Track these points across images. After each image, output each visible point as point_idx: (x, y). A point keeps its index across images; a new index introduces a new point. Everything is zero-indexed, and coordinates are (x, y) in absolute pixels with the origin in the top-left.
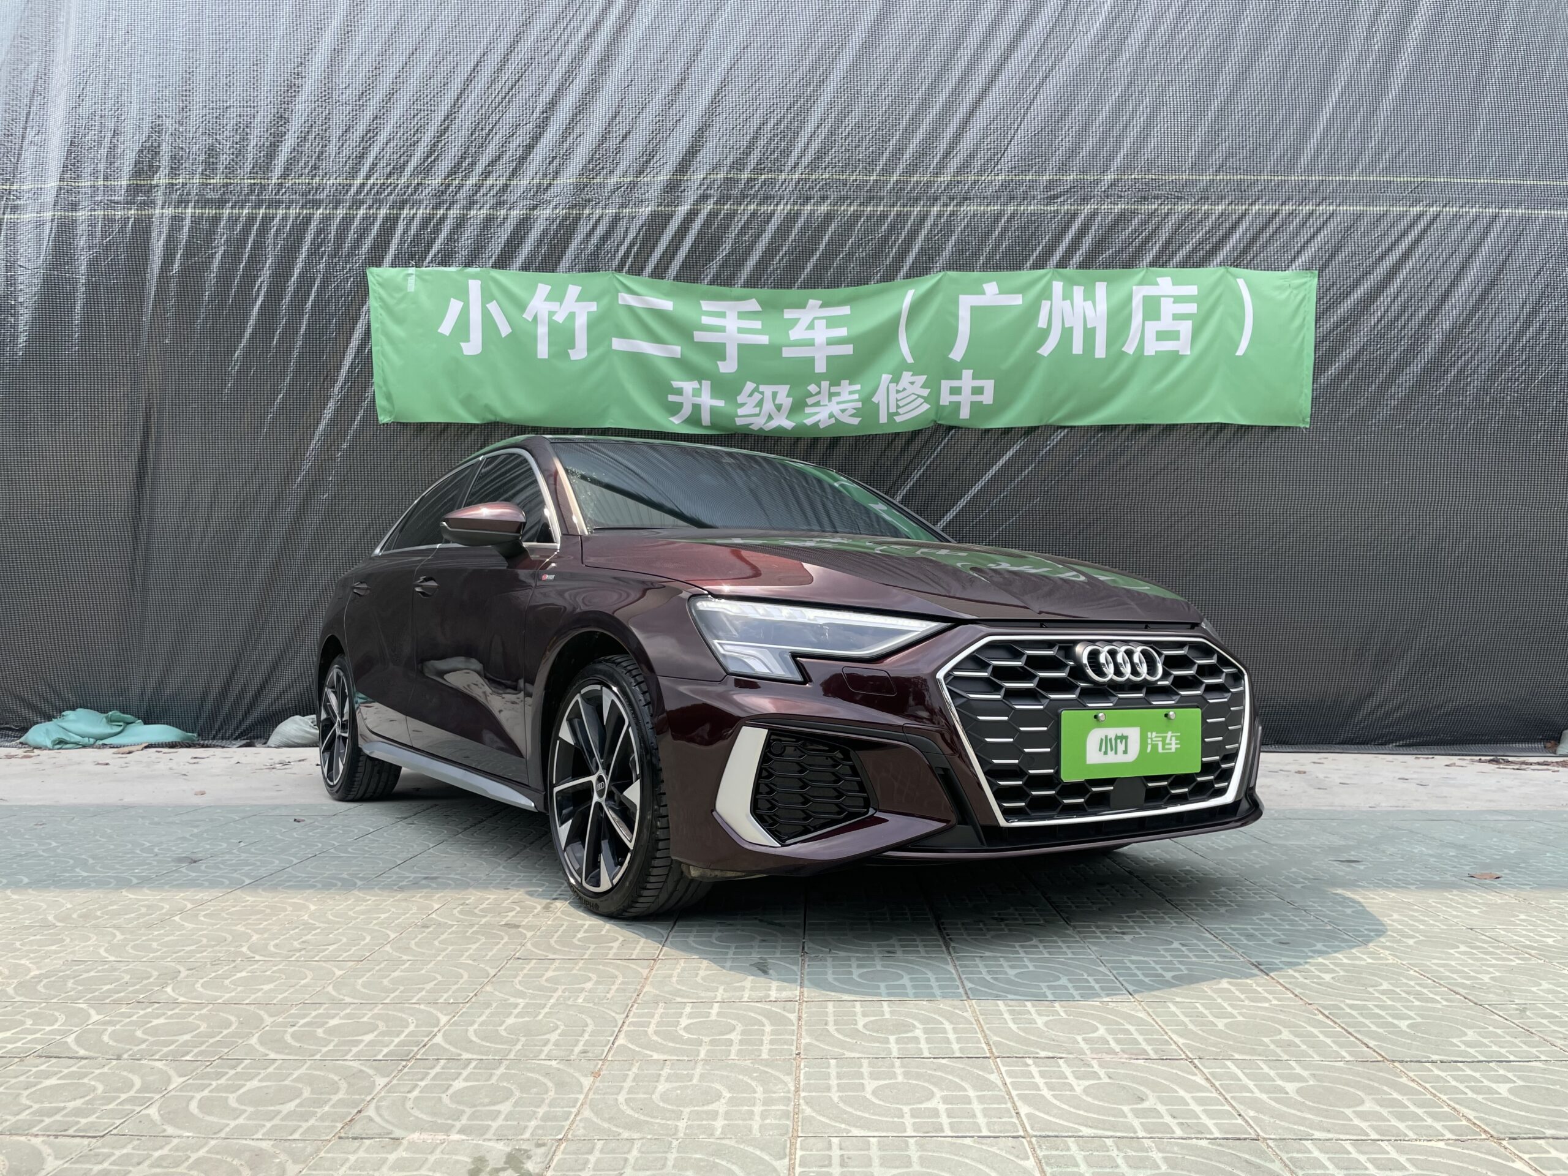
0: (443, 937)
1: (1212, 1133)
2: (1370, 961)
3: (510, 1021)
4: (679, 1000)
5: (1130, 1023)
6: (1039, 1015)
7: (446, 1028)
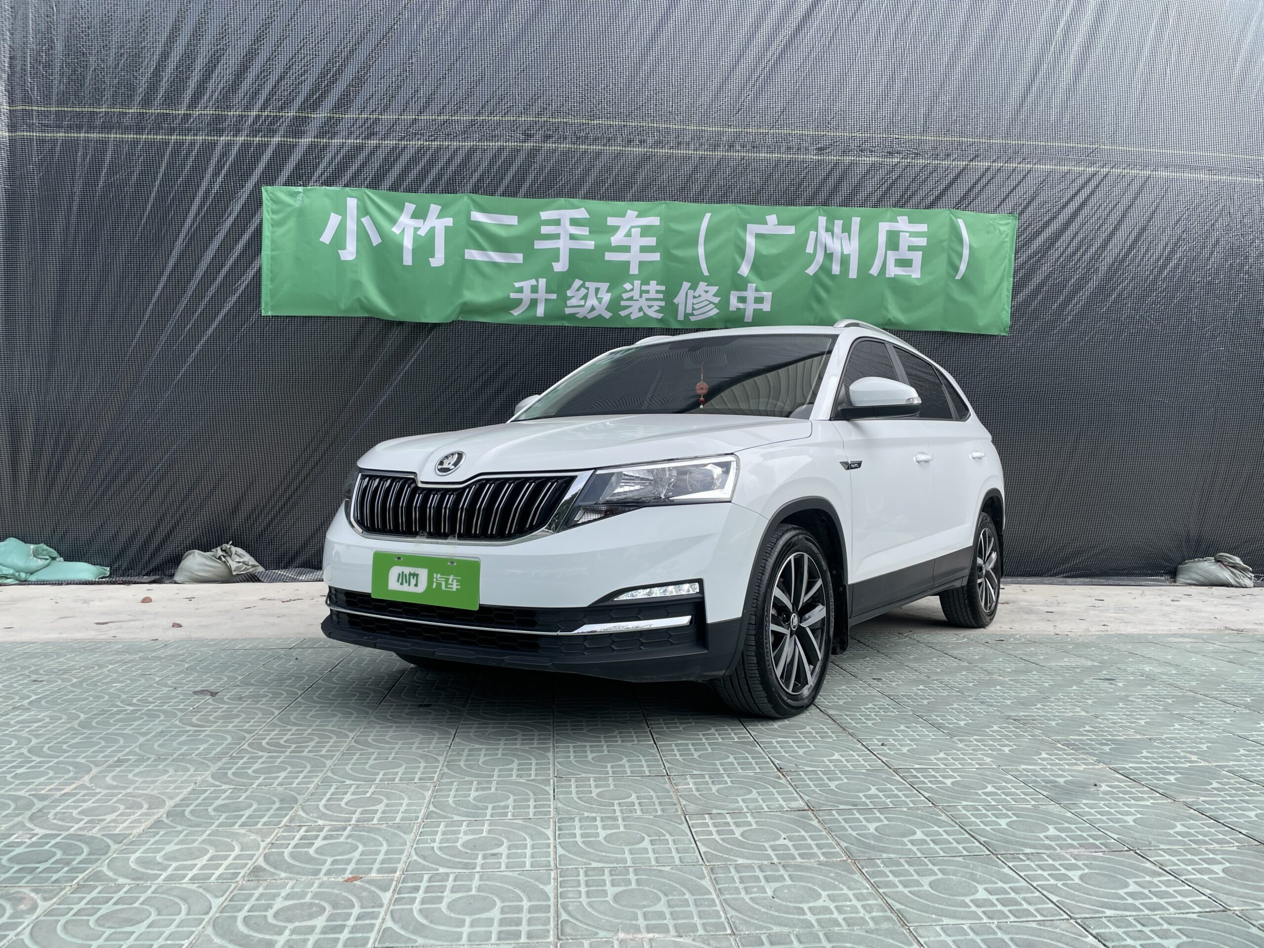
0: (482, 759)
1: (1193, 908)
2: (1189, 764)
3: (603, 833)
4: (715, 811)
5: (1068, 823)
6: (997, 818)
7: (558, 841)
